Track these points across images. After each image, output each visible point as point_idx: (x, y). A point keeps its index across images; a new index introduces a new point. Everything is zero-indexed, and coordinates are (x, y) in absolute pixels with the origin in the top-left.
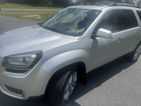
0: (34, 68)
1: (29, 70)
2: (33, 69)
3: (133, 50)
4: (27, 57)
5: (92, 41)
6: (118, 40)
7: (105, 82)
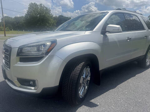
0: (49, 54)
1: (44, 57)
2: (48, 56)
3: (144, 54)
4: (41, 45)
5: (103, 37)
6: (128, 39)
7: (120, 85)
